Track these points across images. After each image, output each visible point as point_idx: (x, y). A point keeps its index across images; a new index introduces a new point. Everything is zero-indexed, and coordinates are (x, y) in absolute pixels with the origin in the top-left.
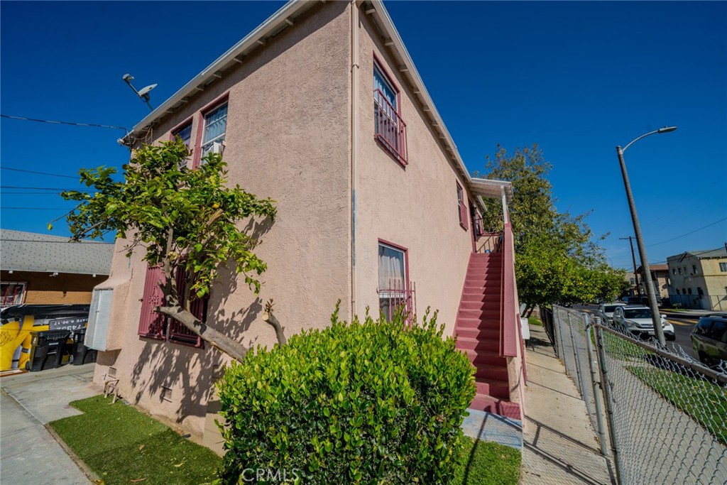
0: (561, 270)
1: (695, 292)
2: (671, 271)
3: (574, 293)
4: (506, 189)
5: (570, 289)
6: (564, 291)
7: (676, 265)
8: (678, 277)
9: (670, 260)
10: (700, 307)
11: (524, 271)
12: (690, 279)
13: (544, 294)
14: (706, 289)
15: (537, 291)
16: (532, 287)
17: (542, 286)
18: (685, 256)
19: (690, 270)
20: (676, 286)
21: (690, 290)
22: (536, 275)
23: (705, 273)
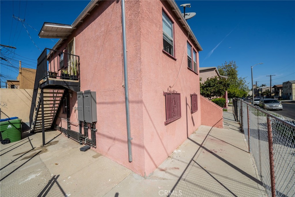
0: (236, 92)
1: (289, 94)
2: (283, 87)
3: (238, 96)
4: (227, 78)
5: (237, 95)
6: (236, 95)
7: (285, 85)
8: (285, 89)
9: (284, 83)
10: (289, 99)
11: (229, 92)
12: (288, 90)
13: (232, 96)
14: (292, 93)
15: (231, 96)
16: (230, 95)
17: (232, 95)
18: (288, 82)
19: (289, 87)
20: (284, 92)
21: (288, 94)
22: (231, 93)
23: (293, 88)
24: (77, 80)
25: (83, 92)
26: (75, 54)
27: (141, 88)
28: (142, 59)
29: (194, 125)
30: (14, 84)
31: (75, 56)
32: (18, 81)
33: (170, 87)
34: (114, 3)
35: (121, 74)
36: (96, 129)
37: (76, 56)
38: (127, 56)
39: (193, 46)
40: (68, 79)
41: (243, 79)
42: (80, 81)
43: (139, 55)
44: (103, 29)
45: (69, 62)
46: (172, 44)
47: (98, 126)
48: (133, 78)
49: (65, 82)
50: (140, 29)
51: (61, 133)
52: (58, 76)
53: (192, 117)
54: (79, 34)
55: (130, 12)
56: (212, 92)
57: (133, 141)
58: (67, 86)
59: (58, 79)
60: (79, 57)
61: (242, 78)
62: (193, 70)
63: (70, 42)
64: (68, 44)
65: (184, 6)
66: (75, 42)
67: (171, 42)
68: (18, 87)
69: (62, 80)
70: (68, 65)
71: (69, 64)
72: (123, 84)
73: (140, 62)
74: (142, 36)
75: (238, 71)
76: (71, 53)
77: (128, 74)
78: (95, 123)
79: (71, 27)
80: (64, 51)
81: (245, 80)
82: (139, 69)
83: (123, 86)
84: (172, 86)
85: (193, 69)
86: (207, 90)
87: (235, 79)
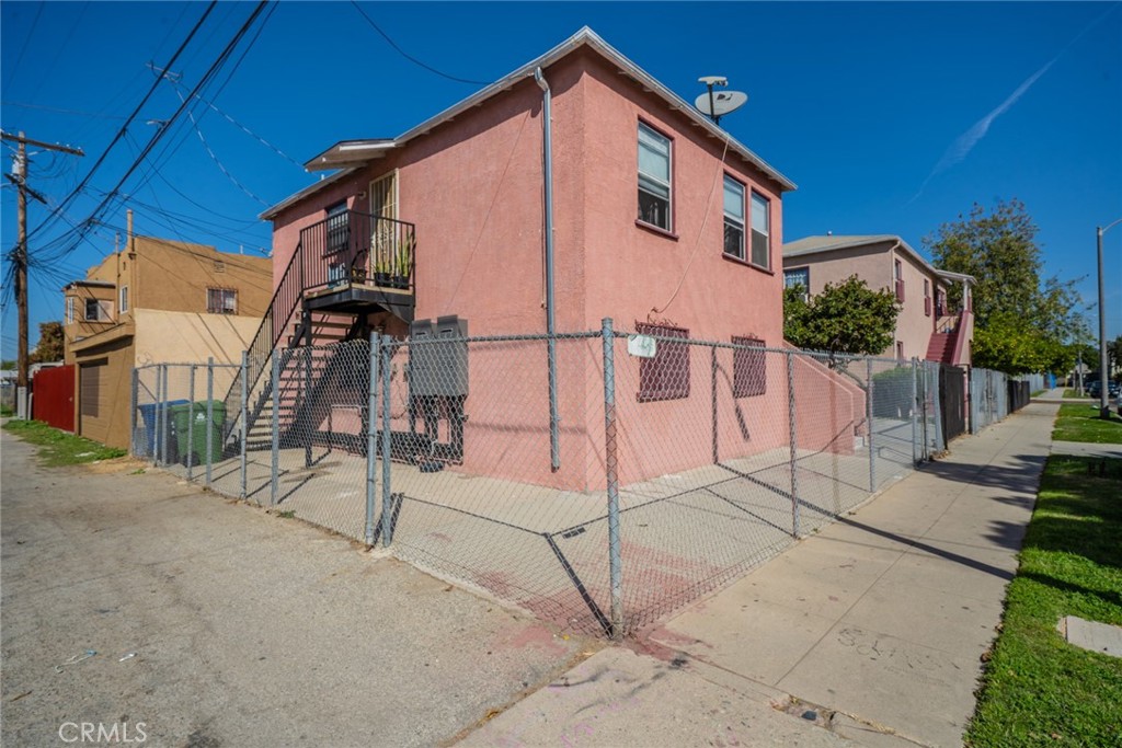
4: (970, 281)
24: (407, 288)
25: (434, 321)
26: (398, 219)
27: (584, 309)
28: (587, 250)
29: (746, 435)
30: (97, 296)
31: (398, 224)
32: (113, 287)
33: (655, 310)
34: (526, 113)
35: (539, 280)
36: (465, 413)
37: (401, 223)
38: (554, 240)
39: (751, 183)
40: (388, 286)
41: (1066, 288)
42: (414, 292)
43: (580, 242)
44: (492, 168)
45: (374, 237)
46: (668, 197)
47: (470, 409)
48: (566, 289)
49: (382, 293)
50: (584, 188)
51: (330, 451)
52: (370, 280)
53: (738, 411)
54: (413, 162)
55: (562, 146)
56: (836, 336)
57: (564, 423)
58: (388, 304)
59: (370, 286)
60: (413, 226)
61: (1063, 280)
62: (750, 261)
63: (378, 179)
64: (371, 183)
65: (709, 83)
66: (400, 183)
67: (664, 193)
68: (108, 307)
69: (377, 289)
70: (370, 244)
71: (374, 242)
72: (544, 301)
73: (583, 257)
74: (587, 203)
75: (1041, 249)
76: (381, 211)
77: (556, 280)
78: (463, 398)
79: (392, 145)
80: (351, 201)
81: (1074, 293)
82: (579, 271)
83: (543, 306)
84: (659, 308)
85: (747, 259)
86: (817, 328)
87: (1024, 284)
